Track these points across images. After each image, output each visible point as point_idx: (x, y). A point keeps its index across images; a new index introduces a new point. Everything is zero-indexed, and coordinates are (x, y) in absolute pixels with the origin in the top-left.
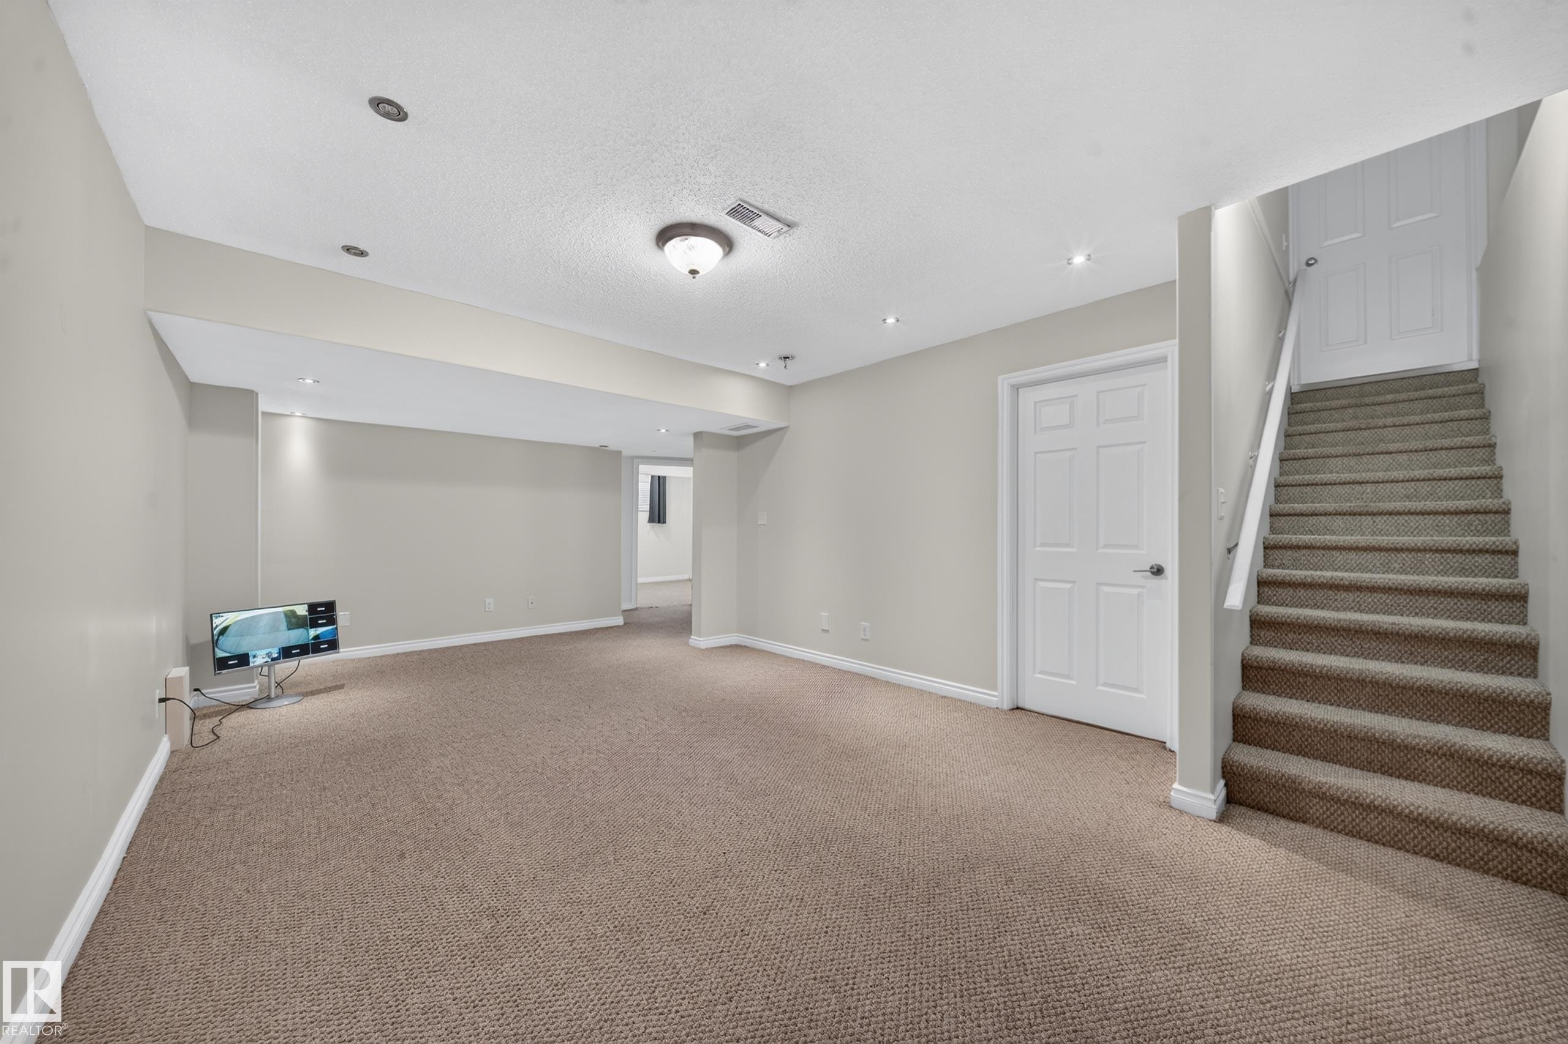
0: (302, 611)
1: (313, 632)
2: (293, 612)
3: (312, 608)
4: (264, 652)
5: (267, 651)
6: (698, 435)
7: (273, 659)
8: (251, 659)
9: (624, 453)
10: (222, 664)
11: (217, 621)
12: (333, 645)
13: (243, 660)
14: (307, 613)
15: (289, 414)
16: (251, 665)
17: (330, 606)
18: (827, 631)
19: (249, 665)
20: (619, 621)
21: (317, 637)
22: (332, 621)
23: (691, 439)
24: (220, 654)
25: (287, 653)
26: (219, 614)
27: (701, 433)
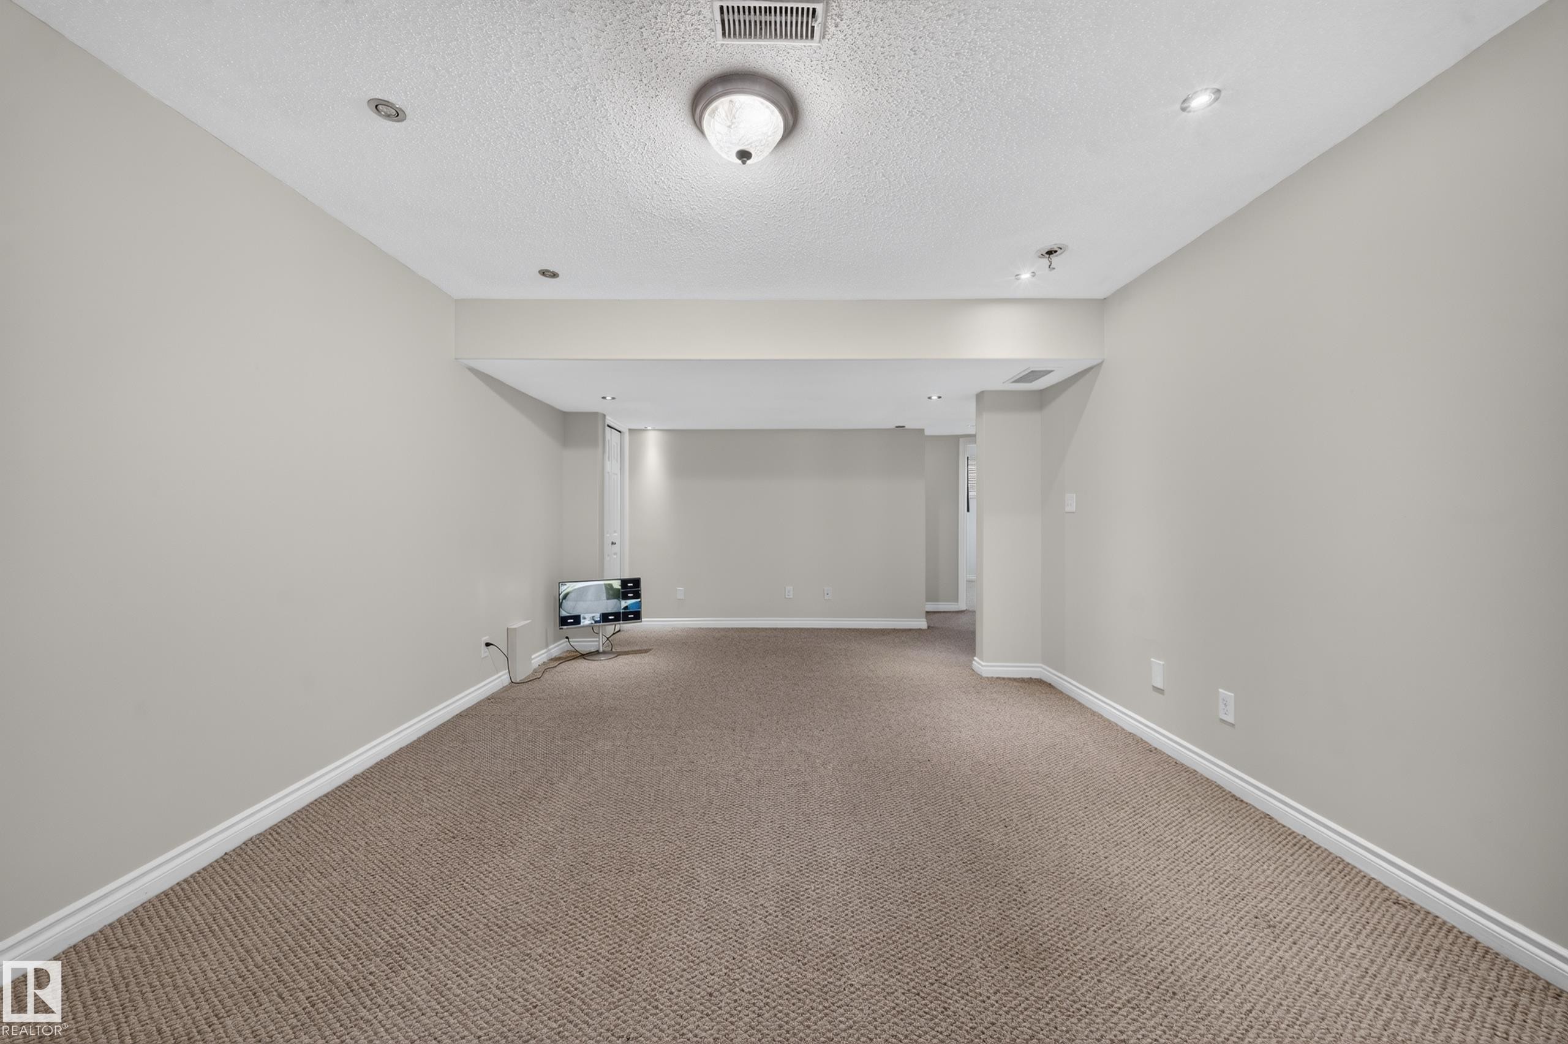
0: (617, 585)
1: (624, 603)
2: (611, 585)
3: (624, 582)
4: (588, 616)
5: (593, 615)
6: (980, 396)
7: (596, 622)
8: (582, 620)
9: (927, 433)
10: (564, 621)
11: (563, 588)
12: (637, 616)
13: (577, 619)
14: (620, 587)
15: (643, 428)
16: (582, 624)
17: (637, 582)
18: (1160, 691)
19: (580, 624)
20: (922, 624)
21: (626, 608)
22: (637, 595)
23: (973, 405)
24: (564, 614)
25: (605, 618)
26: (563, 583)
27: (982, 392)
